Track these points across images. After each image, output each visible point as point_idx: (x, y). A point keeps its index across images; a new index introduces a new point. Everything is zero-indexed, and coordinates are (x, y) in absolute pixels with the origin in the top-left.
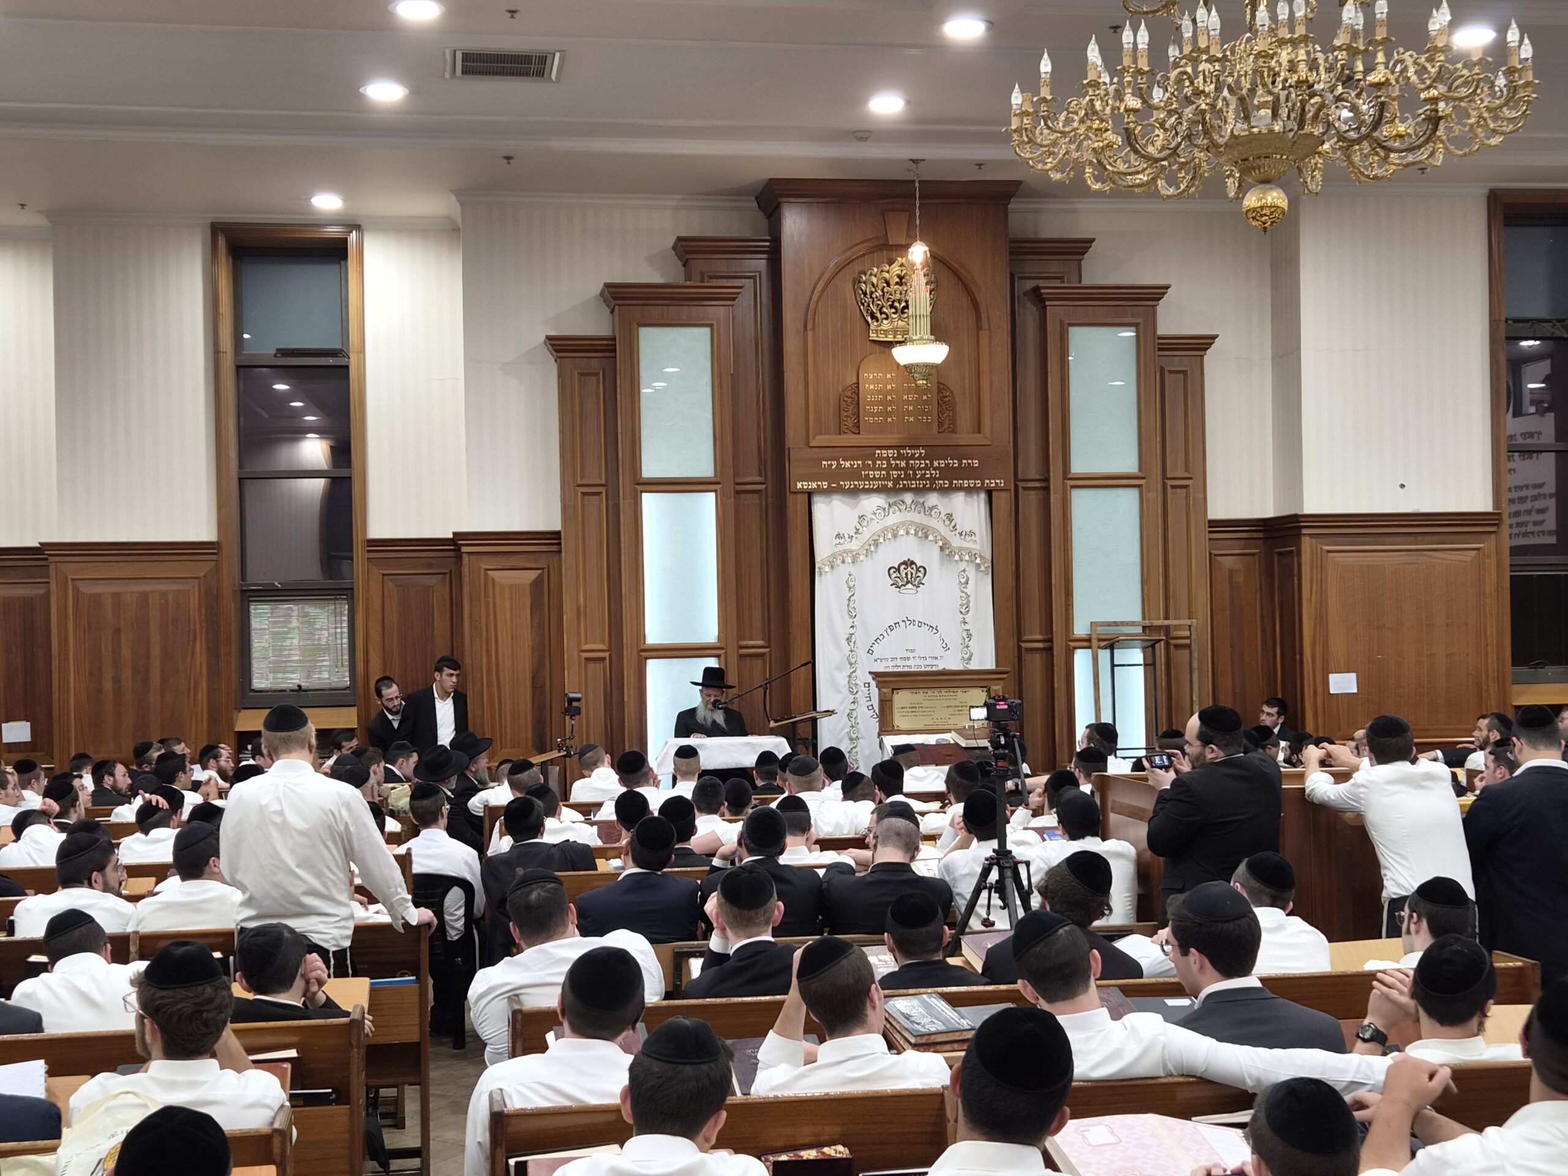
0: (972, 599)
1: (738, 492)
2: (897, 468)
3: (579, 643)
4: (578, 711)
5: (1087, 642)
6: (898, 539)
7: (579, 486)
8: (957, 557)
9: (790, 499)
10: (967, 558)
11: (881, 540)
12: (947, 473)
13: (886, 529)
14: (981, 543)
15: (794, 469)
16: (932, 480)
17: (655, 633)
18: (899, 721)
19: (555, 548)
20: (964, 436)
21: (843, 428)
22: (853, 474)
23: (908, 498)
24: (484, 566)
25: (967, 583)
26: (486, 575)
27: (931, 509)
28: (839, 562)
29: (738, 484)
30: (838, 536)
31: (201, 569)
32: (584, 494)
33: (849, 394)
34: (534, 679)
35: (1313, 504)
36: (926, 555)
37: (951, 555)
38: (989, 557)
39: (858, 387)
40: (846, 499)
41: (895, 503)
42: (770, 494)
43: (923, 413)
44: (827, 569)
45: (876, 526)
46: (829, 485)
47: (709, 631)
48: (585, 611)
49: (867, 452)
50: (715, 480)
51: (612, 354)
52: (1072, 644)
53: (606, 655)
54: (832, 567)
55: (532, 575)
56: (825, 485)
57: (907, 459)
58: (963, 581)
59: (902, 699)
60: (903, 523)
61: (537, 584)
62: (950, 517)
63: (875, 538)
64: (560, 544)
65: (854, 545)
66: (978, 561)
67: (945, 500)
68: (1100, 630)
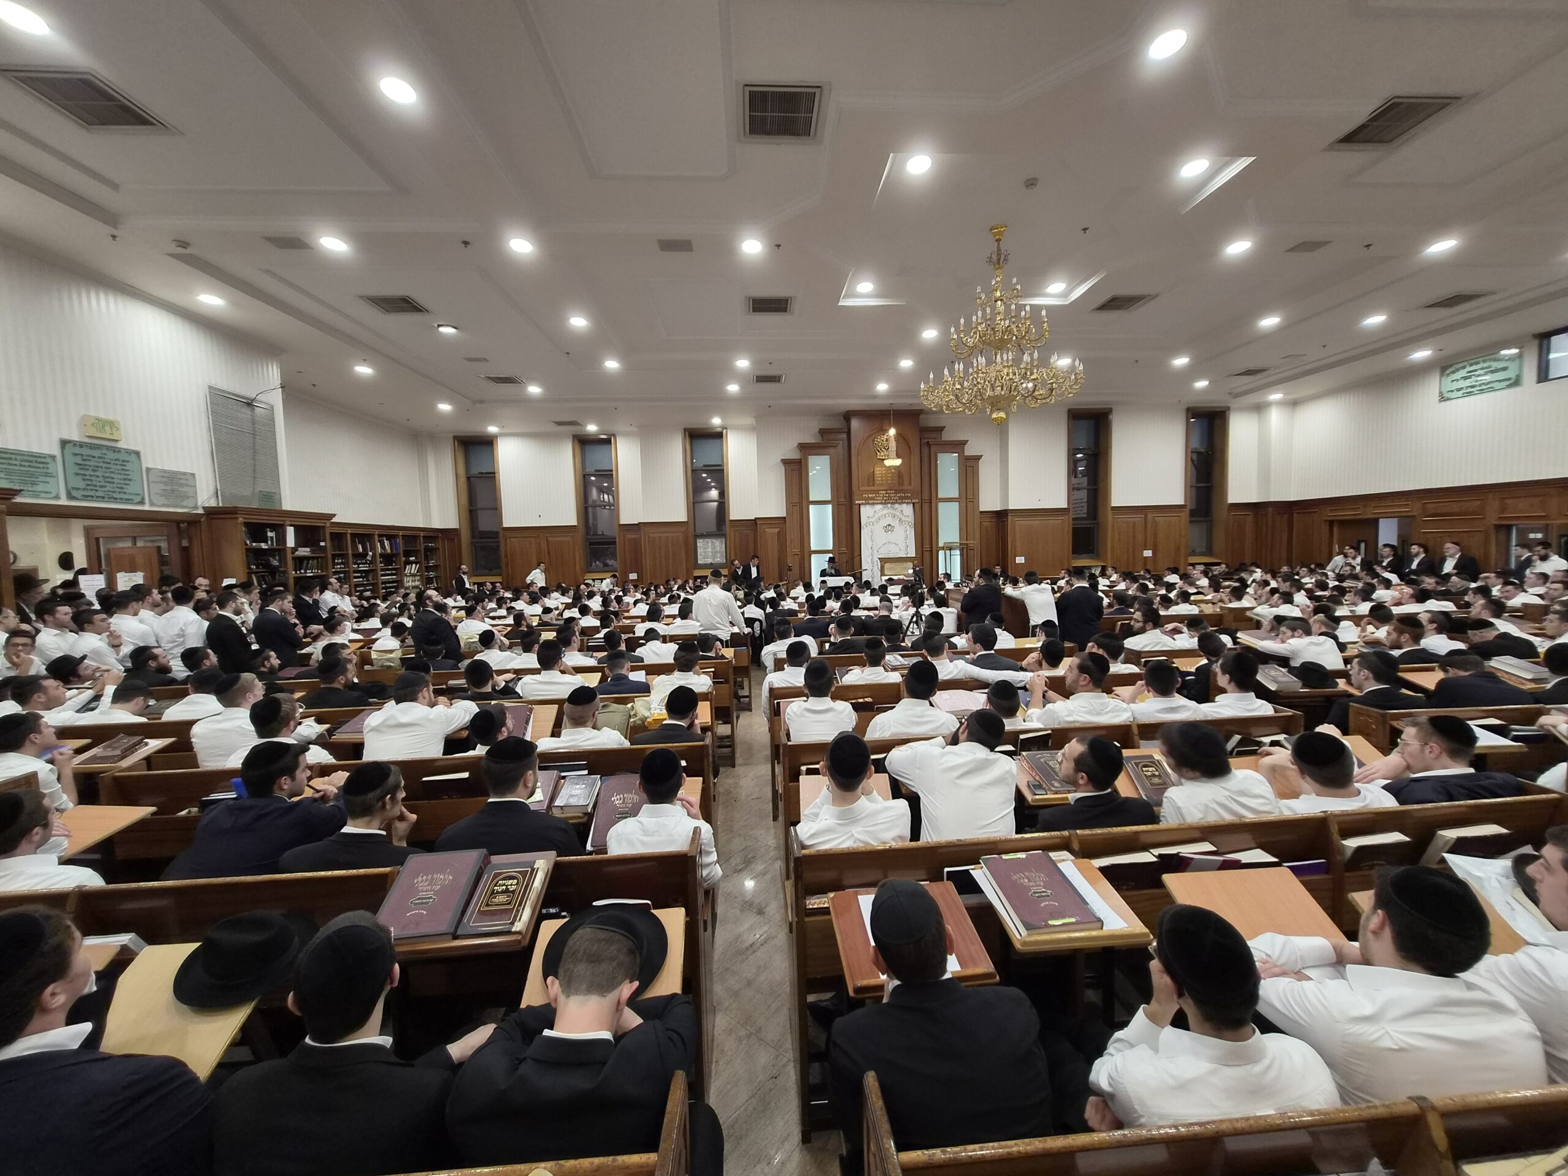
0: (909, 536)
1: (838, 504)
2: (886, 497)
3: (791, 550)
4: (791, 570)
5: (943, 548)
6: (886, 518)
7: (791, 503)
8: (904, 523)
9: (854, 506)
10: (907, 523)
11: (882, 518)
12: (901, 497)
13: (882, 515)
14: (911, 519)
15: (855, 497)
16: (896, 500)
17: (814, 547)
18: (886, 573)
19: (784, 522)
20: (906, 487)
21: (869, 485)
22: (873, 499)
23: (889, 505)
24: (763, 528)
26: (764, 530)
27: (896, 509)
28: (868, 525)
29: (838, 502)
30: (868, 517)
31: (683, 529)
32: (792, 506)
33: (871, 475)
34: (779, 561)
35: (1012, 506)
36: (895, 523)
37: (902, 522)
38: (913, 523)
39: (874, 473)
40: (871, 506)
41: (885, 507)
42: (847, 506)
43: (894, 480)
45: (880, 514)
46: (865, 502)
47: (830, 547)
48: (793, 540)
49: (877, 492)
50: (832, 501)
51: (801, 464)
52: (938, 549)
53: (799, 553)
54: (866, 527)
55: (778, 530)
57: (889, 494)
58: (906, 531)
59: (887, 566)
60: (888, 513)
61: (779, 533)
62: (902, 511)
63: (880, 517)
64: (786, 521)
65: (873, 520)
66: (910, 524)
67: (900, 506)
68: (947, 544)
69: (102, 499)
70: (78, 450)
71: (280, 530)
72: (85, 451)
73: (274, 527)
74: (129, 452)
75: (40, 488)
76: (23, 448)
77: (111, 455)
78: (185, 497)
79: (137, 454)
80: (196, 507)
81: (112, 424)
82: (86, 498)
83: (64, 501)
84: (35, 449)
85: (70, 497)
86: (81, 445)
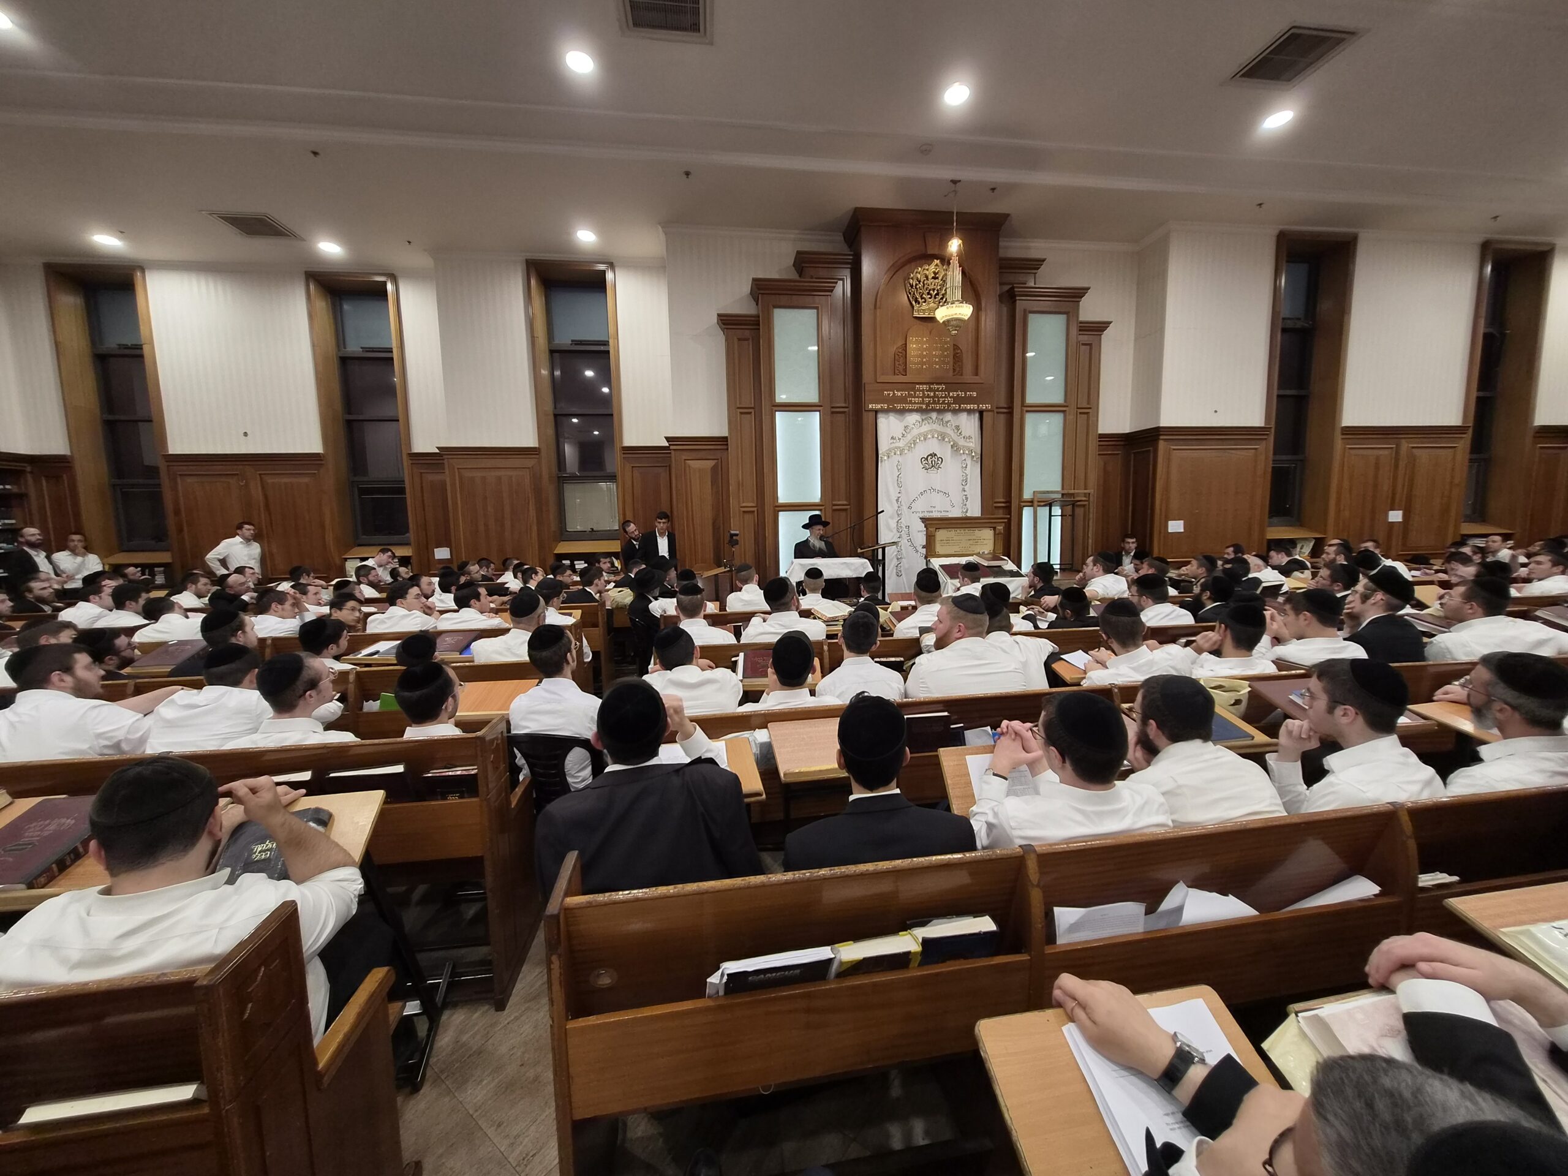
0: (969, 477)
1: (833, 413)
2: (928, 396)
3: (739, 502)
4: (737, 543)
6: (927, 441)
7: (738, 408)
8: (962, 452)
9: (865, 414)
10: (967, 452)
11: (918, 441)
13: (920, 434)
15: (867, 396)
16: (949, 404)
17: (783, 497)
18: (939, 549)
19: (725, 447)
20: (968, 377)
21: (897, 371)
22: (903, 400)
24: (684, 458)
25: (966, 467)
26: (685, 463)
27: (947, 422)
28: (893, 454)
29: (833, 407)
30: (892, 438)
31: (530, 462)
32: (741, 413)
33: (900, 350)
34: (714, 523)
35: (1169, 418)
37: (958, 450)
38: (979, 452)
39: (906, 347)
40: (897, 416)
41: (925, 419)
42: (851, 414)
43: (944, 362)
44: (886, 458)
45: (915, 432)
46: (888, 406)
48: (742, 483)
50: (819, 404)
51: (757, 327)
52: (1023, 504)
53: (755, 509)
54: (888, 457)
55: (711, 463)
56: (885, 406)
57: (935, 391)
58: (964, 466)
59: (941, 535)
60: (931, 431)
61: (714, 469)
62: (958, 428)
63: (915, 439)
64: (727, 445)
65: (901, 444)
66: (973, 454)
67: (955, 417)
68: (1039, 495)
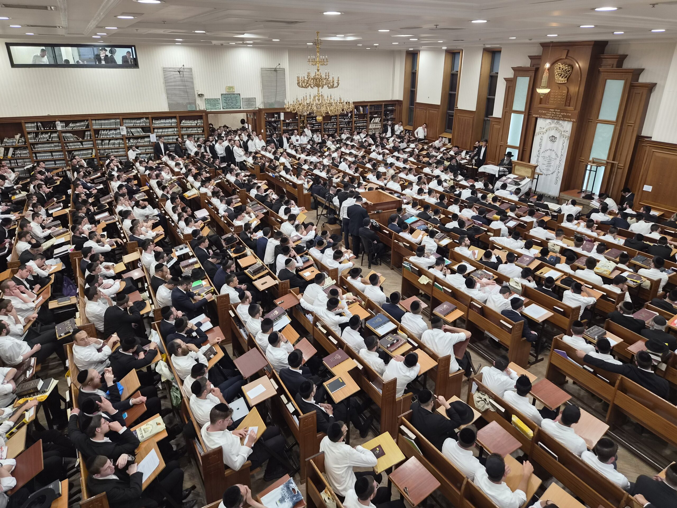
0: (564, 147)
1: (529, 115)
2: (553, 114)
6: (552, 130)
10: (565, 137)
11: (549, 130)
12: (564, 116)
14: (568, 134)
15: (536, 111)
16: (560, 117)
17: (510, 142)
22: (546, 114)
23: (556, 121)
27: (560, 124)
28: (540, 133)
30: (541, 128)
32: (505, 112)
37: (562, 136)
38: (569, 138)
39: (550, 94)
40: (543, 120)
41: (553, 122)
43: (562, 101)
44: (537, 134)
45: (549, 126)
46: (540, 116)
47: (518, 144)
49: (550, 109)
50: (524, 112)
51: (513, 83)
52: (588, 162)
57: (556, 112)
58: (564, 142)
60: (554, 127)
62: (563, 127)
65: (543, 130)
67: (563, 123)
68: (595, 160)
69: (230, 108)
70: (225, 96)
71: (279, 114)
72: (227, 96)
73: (277, 113)
74: (237, 94)
75: (217, 107)
76: (213, 98)
77: (233, 96)
78: (252, 105)
79: (239, 94)
80: (256, 108)
81: (232, 87)
82: (227, 108)
83: (222, 110)
84: (216, 98)
85: (223, 108)
86: (226, 94)
